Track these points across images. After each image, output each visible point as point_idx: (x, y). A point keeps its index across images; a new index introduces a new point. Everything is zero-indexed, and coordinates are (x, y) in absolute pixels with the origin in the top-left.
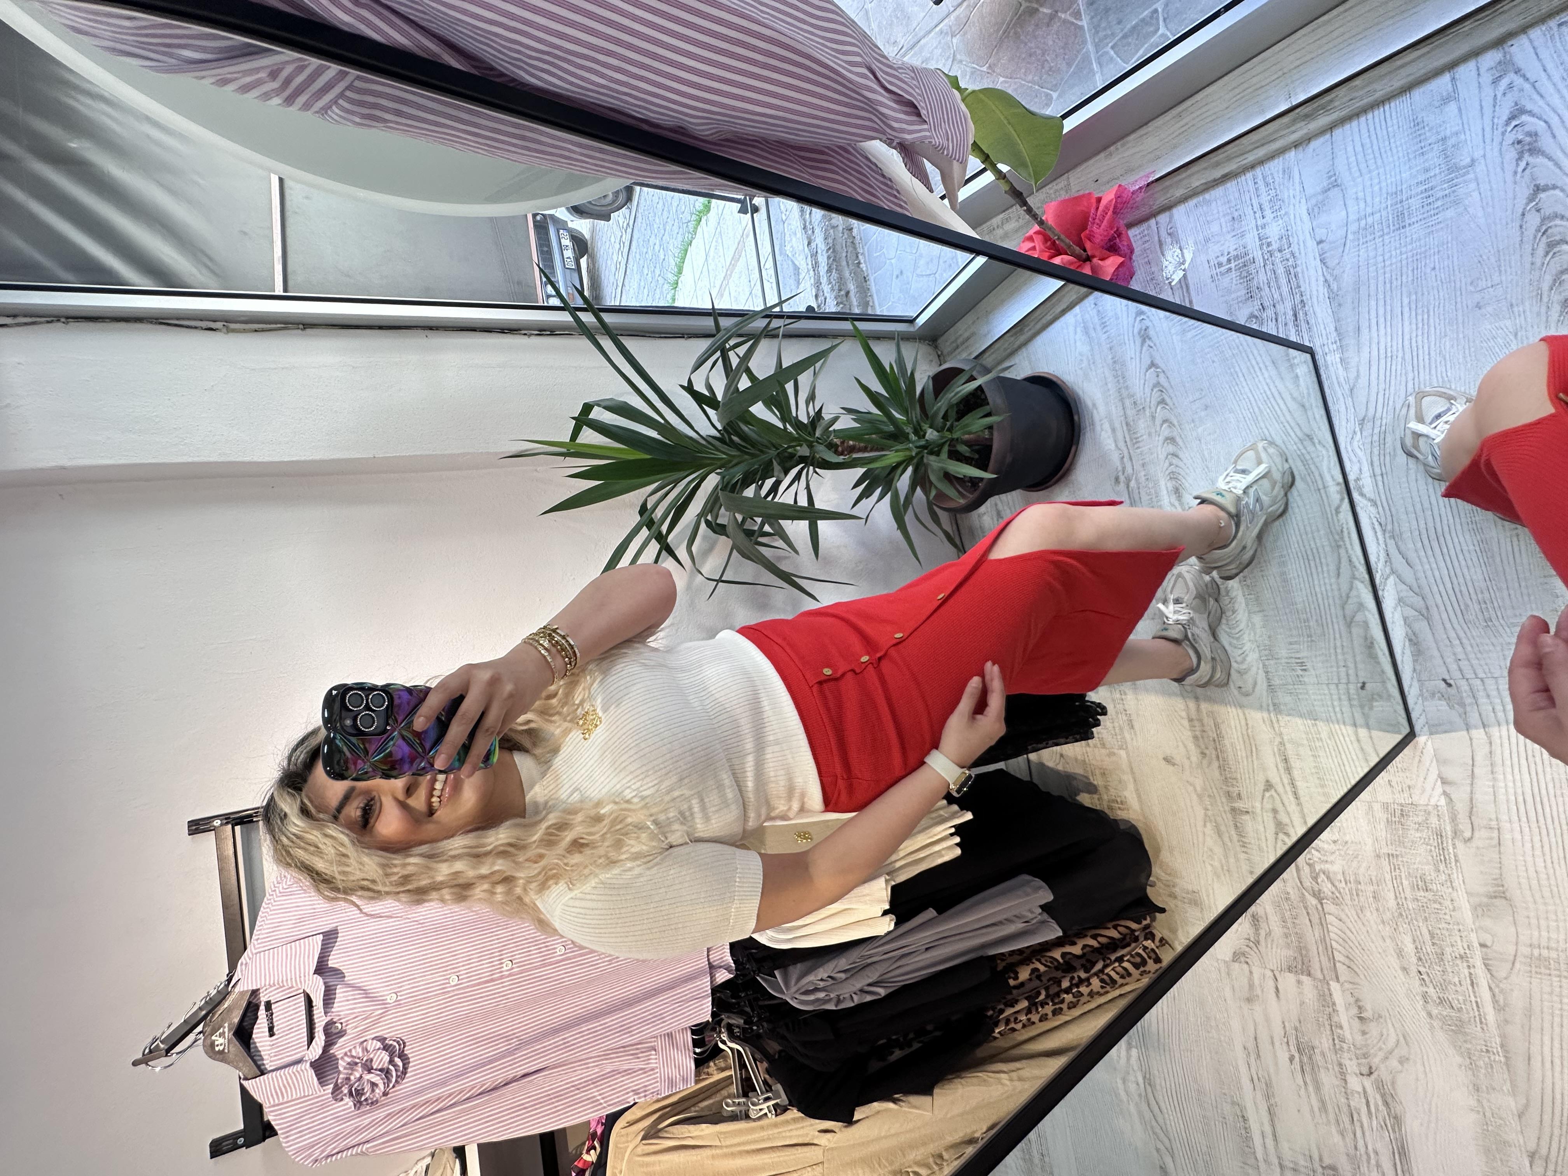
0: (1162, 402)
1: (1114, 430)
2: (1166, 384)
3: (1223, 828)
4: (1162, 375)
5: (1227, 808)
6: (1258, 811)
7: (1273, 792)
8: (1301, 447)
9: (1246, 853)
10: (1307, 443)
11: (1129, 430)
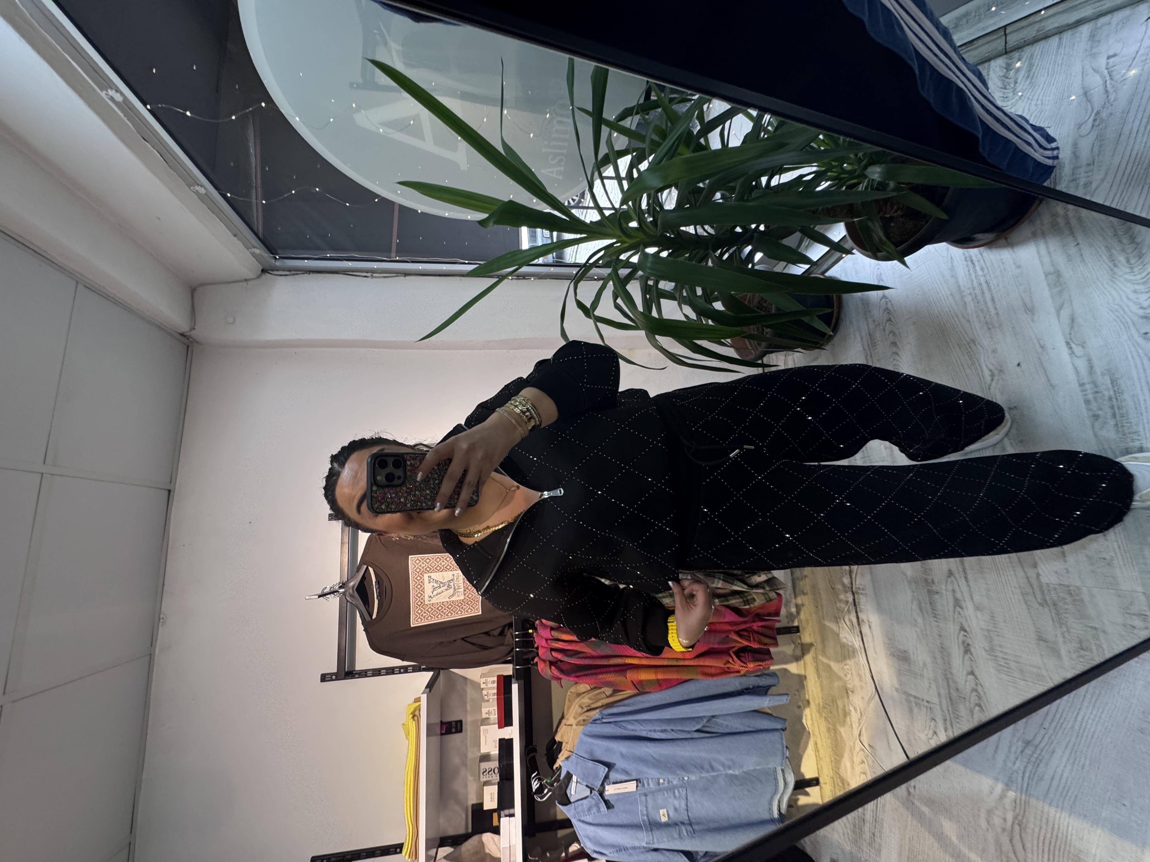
0: (889, 320)
1: (862, 338)
2: (891, 309)
3: (923, 605)
4: (889, 303)
5: (925, 590)
6: (944, 592)
7: (953, 578)
8: (967, 346)
9: (936, 621)
10: (972, 345)
11: (871, 338)
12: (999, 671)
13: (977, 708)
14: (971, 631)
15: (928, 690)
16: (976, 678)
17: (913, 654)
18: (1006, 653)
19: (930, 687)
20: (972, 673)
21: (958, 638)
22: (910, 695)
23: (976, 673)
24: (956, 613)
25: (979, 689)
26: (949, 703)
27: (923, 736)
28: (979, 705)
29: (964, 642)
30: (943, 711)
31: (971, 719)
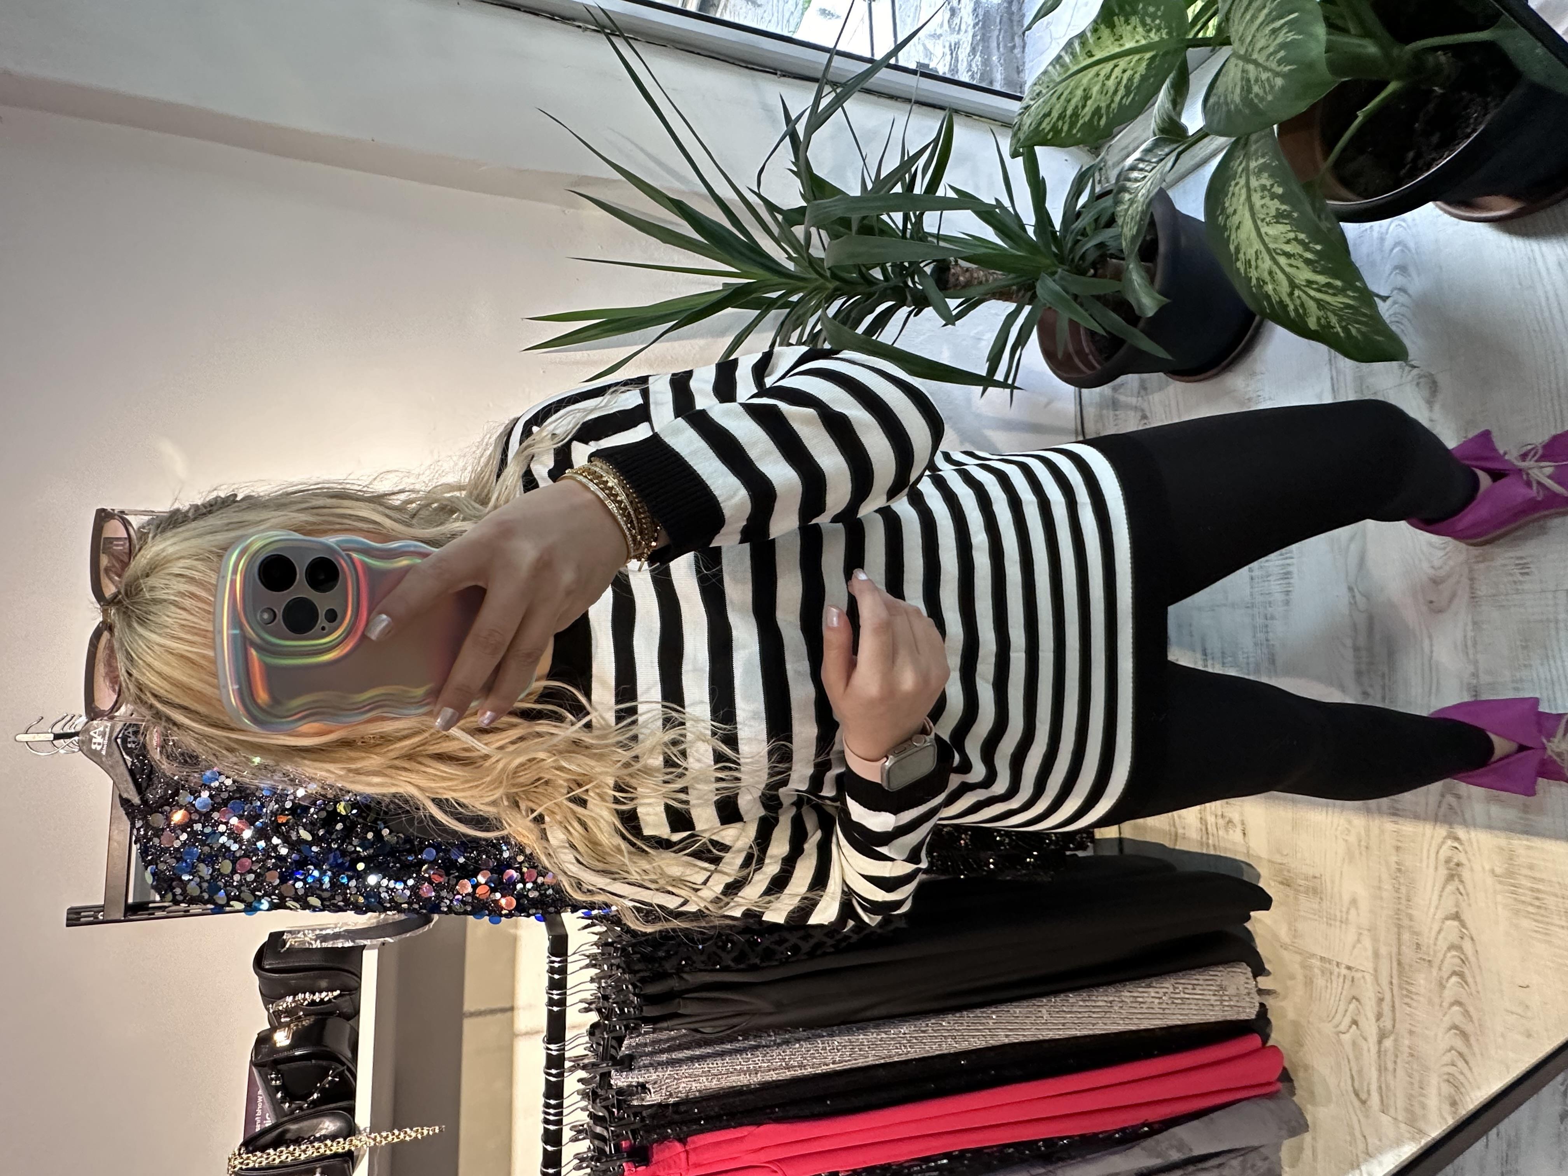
12: (1517, 912)
13: (1454, 979)
14: (1470, 840)
15: (1354, 947)
16: (1463, 925)
17: (1333, 882)
18: (1541, 880)
19: (1359, 941)
20: (1457, 917)
21: (1438, 853)
22: (1313, 955)
23: (1466, 916)
24: (1444, 807)
25: (1467, 946)
26: (1395, 972)
27: (1328, 1028)
28: (1461, 975)
29: (1448, 861)
30: (1378, 985)
31: (1437, 1000)
